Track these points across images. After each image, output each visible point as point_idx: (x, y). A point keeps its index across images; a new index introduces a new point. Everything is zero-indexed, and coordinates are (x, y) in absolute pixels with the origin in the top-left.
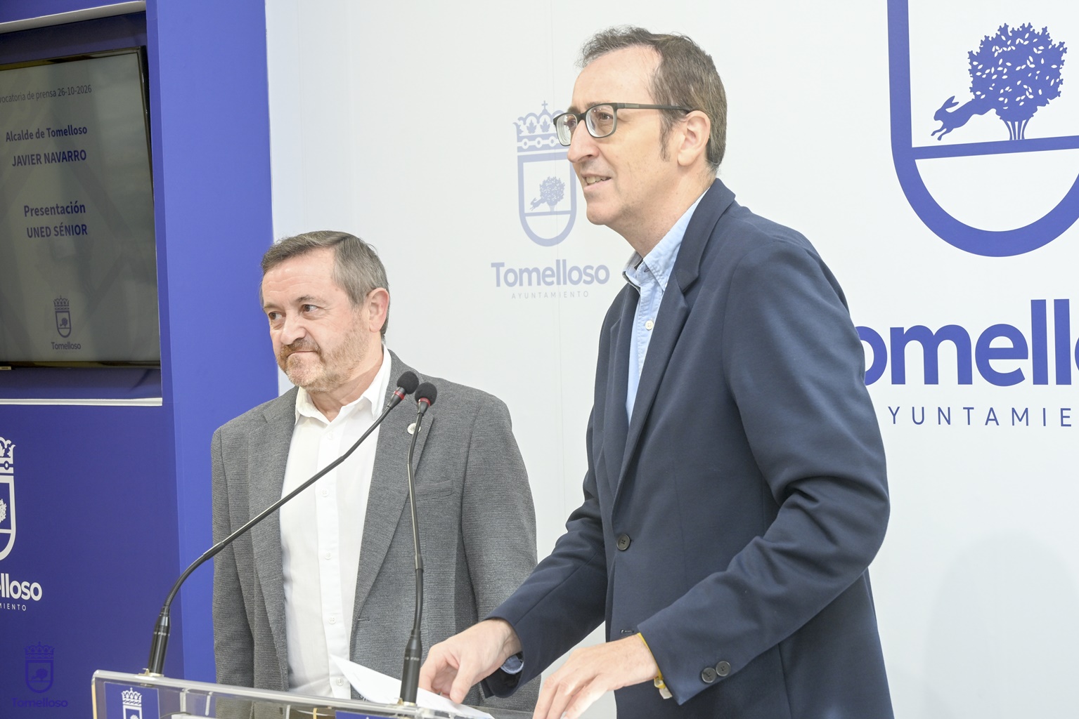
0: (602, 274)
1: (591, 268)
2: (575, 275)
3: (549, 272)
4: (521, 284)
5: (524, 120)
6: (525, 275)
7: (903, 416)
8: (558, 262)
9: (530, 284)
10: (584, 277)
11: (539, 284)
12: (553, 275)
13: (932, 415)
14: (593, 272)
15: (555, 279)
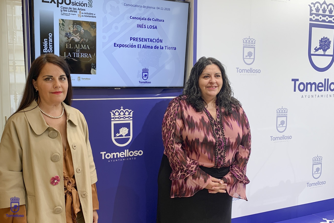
0: (259, 71)
1: (257, 70)
2: (254, 71)
3: (248, 70)
4: (243, 72)
5: (245, 39)
6: (243, 71)
7: (307, 97)
8: (251, 68)
9: (244, 72)
10: (256, 72)
11: (246, 72)
12: (249, 71)
13: (311, 96)
14: (257, 71)
15: (250, 72)
